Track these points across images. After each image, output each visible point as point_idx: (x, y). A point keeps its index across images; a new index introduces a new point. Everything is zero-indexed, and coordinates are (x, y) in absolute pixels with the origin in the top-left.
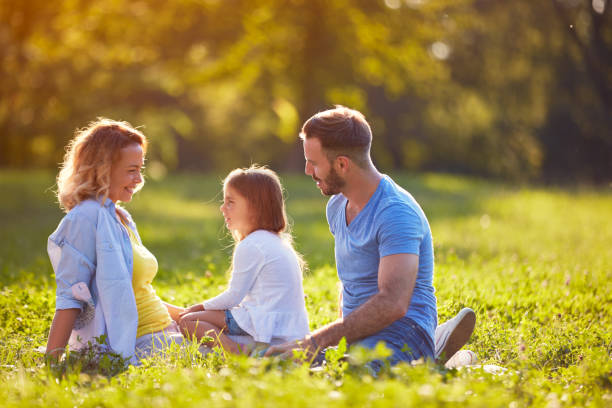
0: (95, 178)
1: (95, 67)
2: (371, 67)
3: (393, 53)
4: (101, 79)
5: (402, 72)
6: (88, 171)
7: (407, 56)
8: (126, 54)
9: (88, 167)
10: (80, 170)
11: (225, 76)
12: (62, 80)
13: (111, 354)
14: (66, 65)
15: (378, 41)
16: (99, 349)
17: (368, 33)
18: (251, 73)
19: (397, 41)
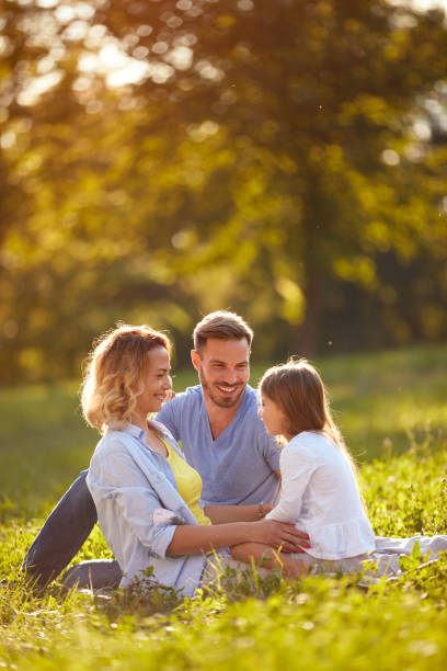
0: (122, 386)
1: (79, 267)
2: (378, 232)
3: (400, 214)
4: (86, 279)
5: (411, 232)
6: (114, 379)
7: (416, 214)
8: (110, 249)
9: (113, 376)
10: (105, 379)
11: (220, 260)
12: (44, 284)
13: (163, 588)
14: (46, 267)
15: (382, 203)
16: (148, 583)
17: (370, 196)
18: (248, 253)
19: (402, 201)
